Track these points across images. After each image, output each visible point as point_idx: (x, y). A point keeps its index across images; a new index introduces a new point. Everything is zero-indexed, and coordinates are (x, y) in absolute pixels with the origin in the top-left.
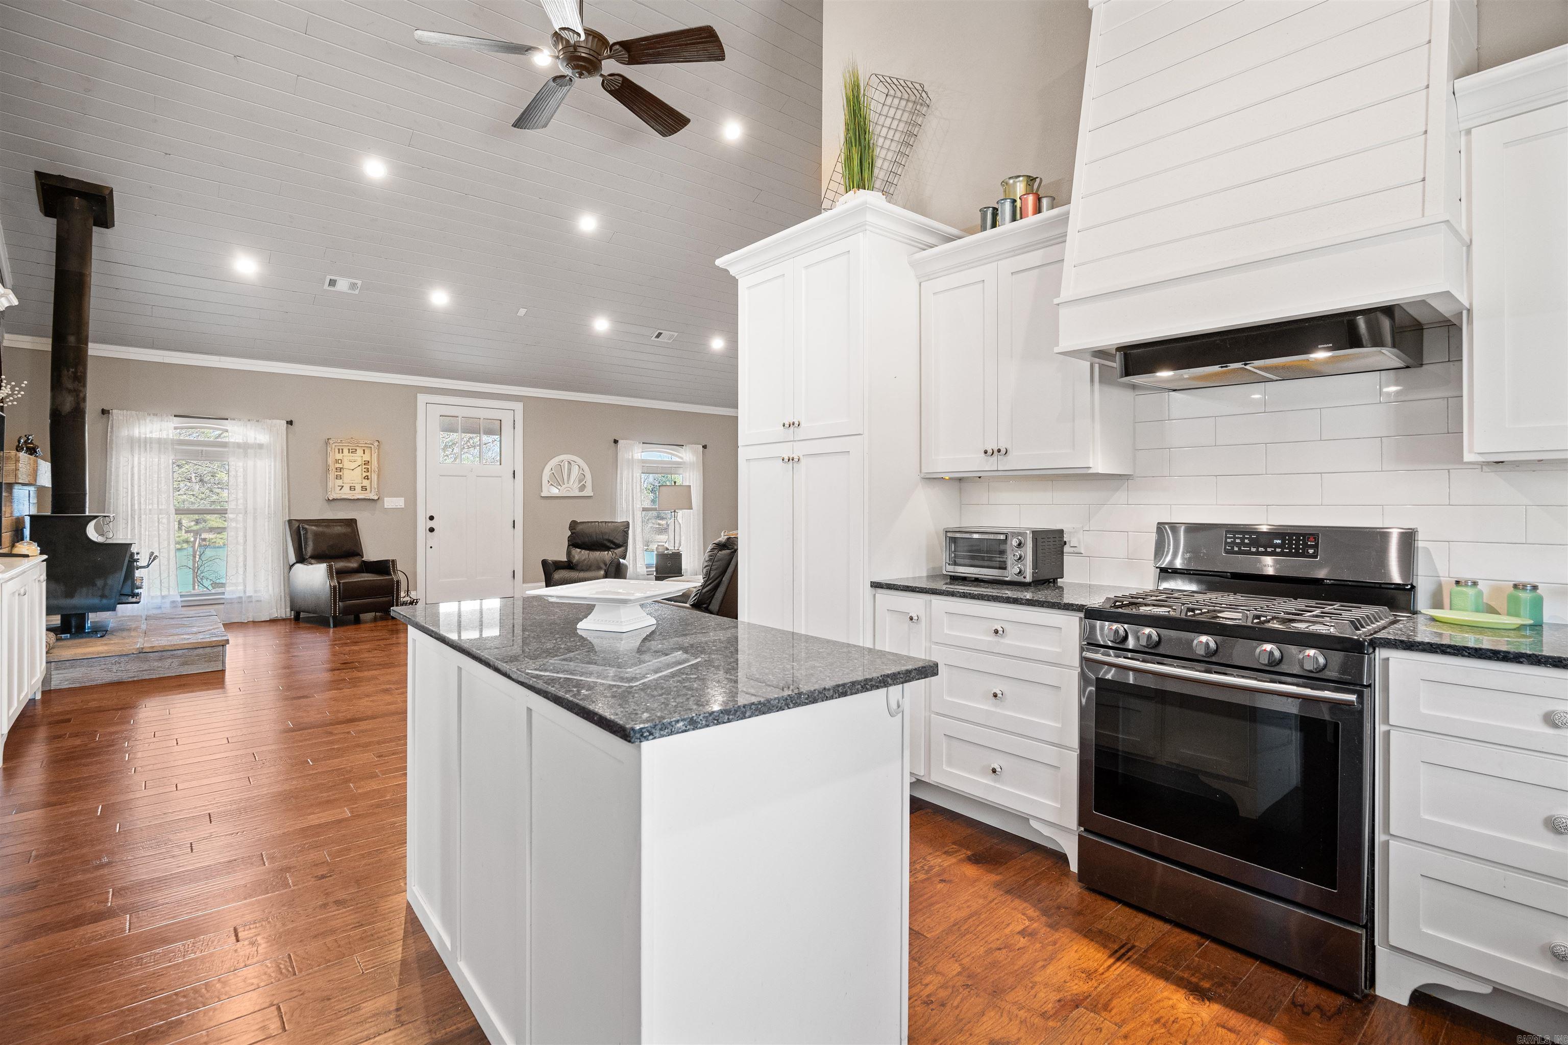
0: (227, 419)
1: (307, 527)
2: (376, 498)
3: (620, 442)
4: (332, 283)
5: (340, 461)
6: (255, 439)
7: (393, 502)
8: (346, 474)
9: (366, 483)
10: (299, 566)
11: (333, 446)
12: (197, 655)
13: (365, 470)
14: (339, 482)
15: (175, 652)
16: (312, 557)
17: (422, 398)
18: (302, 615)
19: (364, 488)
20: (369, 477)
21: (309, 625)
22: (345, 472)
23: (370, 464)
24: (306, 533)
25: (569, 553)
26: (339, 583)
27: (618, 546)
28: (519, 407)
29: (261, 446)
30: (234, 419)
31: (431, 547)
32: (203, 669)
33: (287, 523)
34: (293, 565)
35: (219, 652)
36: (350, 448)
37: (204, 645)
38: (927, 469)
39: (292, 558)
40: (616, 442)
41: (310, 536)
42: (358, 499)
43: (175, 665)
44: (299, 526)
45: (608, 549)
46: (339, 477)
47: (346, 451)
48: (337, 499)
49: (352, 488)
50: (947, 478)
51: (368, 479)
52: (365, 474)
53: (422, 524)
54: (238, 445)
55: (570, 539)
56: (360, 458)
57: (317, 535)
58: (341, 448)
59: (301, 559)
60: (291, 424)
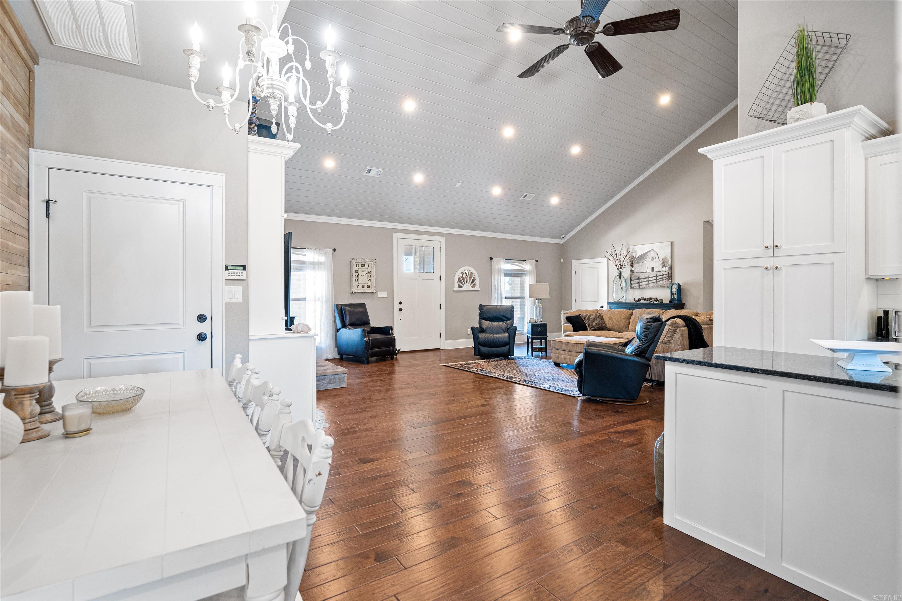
0: (305, 249)
1: (345, 308)
2: (375, 292)
3: (494, 259)
4: (369, 171)
5: (357, 271)
6: (319, 260)
7: (383, 294)
8: (360, 278)
9: (370, 283)
10: (343, 329)
11: (354, 263)
12: (335, 379)
13: (369, 276)
14: (357, 283)
15: (325, 377)
16: (350, 325)
17: (396, 235)
18: (345, 356)
19: (368, 287)
20: (371, 280)
21: (350, 363)
22: (360, 277)
23: (371, 273)
24: (345, 312)
25: (480, 323)
26: (369, 339)
27: (508, 319)
28: (442, 239)
29: (321, 263)
30: (309, 249)
31: (400, 320)
32: (337, 386)
33: (335, 306)
34: (340, 329)
35: (344, 377)
36: (362, 264)
37: (338, 373)
38: (874, 272)
39: (339, 325)
40: (491, 259)
41: (347, 313)
42: (366, 292)
43: (325, 383)
44: (341, 308)
45: (502, 321)
46: (357, 280)
47: (360, 266)
48: (356, 293)
49: (363, 287)
50: (888, 278)
51: (370, 281)
52: (369, 278)
53: (397, 307)
54: (311, 263)
55: (480, 315)
56: (367, 269)
57: (350, 312)
58: (357, 264)
59: (344, 326)
60: (335, 251)
